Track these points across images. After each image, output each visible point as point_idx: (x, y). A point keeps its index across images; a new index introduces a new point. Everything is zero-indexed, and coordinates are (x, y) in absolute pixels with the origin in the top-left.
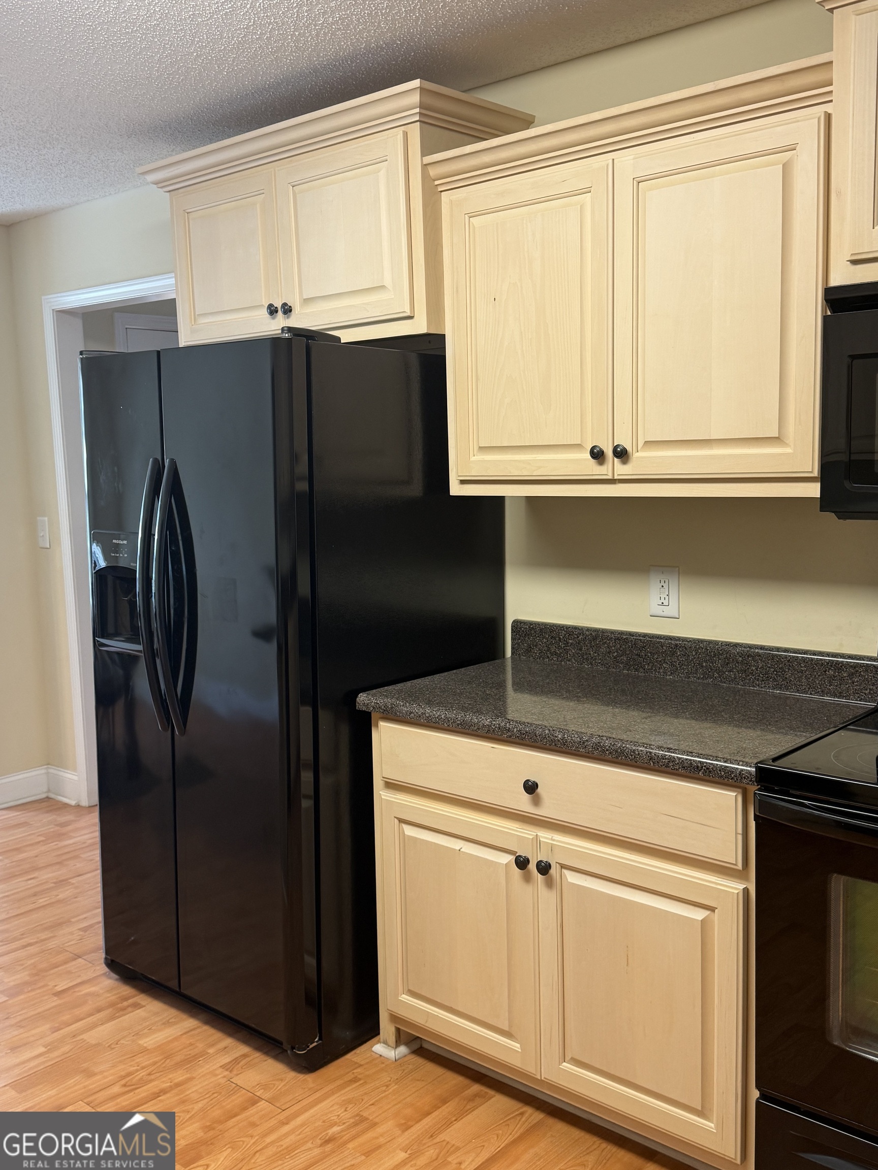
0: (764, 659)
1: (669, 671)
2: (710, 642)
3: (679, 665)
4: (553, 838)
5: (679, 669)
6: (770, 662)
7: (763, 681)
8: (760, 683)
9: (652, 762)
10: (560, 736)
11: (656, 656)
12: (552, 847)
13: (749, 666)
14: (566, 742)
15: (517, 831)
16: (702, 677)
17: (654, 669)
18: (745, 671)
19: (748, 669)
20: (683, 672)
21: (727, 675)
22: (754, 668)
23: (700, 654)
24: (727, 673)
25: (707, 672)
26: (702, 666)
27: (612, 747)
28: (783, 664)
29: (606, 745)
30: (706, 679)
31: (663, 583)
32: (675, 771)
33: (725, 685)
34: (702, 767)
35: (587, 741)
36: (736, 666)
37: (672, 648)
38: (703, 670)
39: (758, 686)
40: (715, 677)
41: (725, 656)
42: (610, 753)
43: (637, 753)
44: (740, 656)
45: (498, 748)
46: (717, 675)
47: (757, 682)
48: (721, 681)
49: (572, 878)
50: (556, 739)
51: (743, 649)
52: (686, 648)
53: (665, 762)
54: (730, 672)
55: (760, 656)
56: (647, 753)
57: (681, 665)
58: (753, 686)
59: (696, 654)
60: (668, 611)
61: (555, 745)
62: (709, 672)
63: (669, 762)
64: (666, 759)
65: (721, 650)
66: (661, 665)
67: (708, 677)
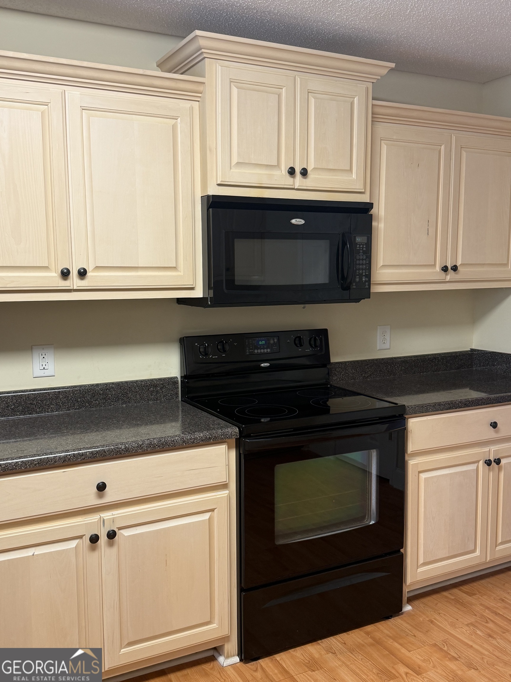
0: (115, 389)
1: (55, 409)
2: (81, 386)
3: (62, 404)
4: (113, 514)
5: (62, 406)
6: (119, 390)
7: (116, 401)
8: (114, 403)
9: (185, 443)
10: (123, 447)
11: (45, 402)
12: (113, 520)
13: (107, 395)
14: (128, 449)
15: (85, 521)
16: (78, 407)
17: (44, 410)
18: (105, 398)
19: (107, 396)
20: (65, 407)
21: (94, 403)
22: (110, 396)
23: (76, 394)
24: (94, 402)
25: (81, 404)
26: (78, 401)
27: (160, 443)
28: (127, 390)
29: (156, 442)
30: (81, 408)
31: (44, 356)
32: (198, 444)
33: (93, 409)
34: (212, 437)
35: (143, 444)
36: (99, 397)
37: (56, 394)
38: (78, 403)
39: (113, 405)
40: (87, 406)
41: (92, 392)
42: (159, 446)
43: (175, 441)
44: (101, 391)
45: (69, 471)
46: (88, 404)
47: (113, 403)
48: (91, 408)
49: (126, 533)
50: (121, 449)
51: (103, 386)
52: (66, 393)
53: (192, 441)
54: (96, 400)
55: (113, 388)
56: (181, 439)
57: (63, 403)
58: (110, 406)
59: (73, 394)
60: (47, 373)
61: (120, 453)
62: (83, 404)
63: (194, 440)
64: (192, 439)
65: (90, 389)
66: (49, 406)
67: (82, 407)
